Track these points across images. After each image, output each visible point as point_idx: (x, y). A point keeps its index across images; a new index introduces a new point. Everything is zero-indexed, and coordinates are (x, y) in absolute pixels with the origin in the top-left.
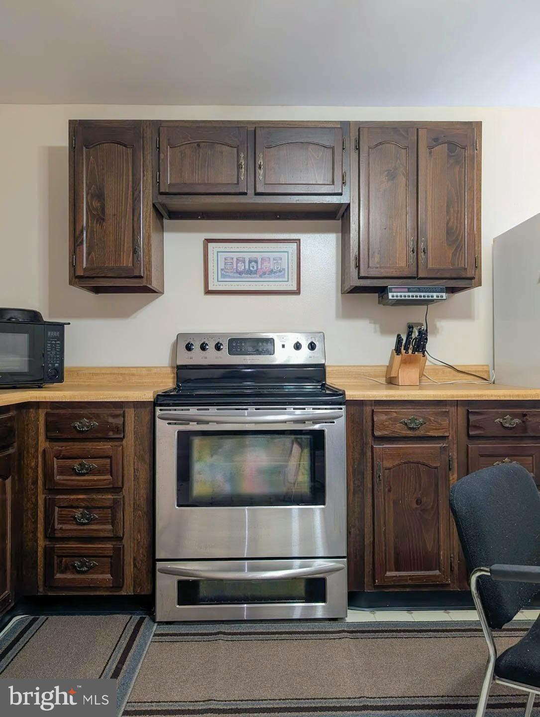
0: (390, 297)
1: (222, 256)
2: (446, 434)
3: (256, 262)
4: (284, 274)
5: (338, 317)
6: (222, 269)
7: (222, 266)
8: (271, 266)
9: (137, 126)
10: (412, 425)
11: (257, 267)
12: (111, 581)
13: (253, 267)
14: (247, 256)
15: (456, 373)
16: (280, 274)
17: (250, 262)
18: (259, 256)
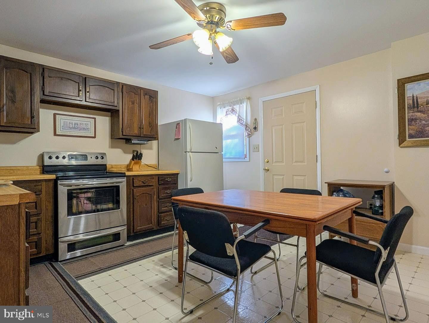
0: (133, 142)
1: (62, 121)
2: (153, 184)
3: (78, 124)
4: (89, 130)
5: (109, 147)
6: (62, 126)
7: (62, 125)
8: (84, 126)
9: (32, 65)
10: (145, 182)
11: (78, 126)
12: (36, 251)
13: (76, 126)
14: (74, 122)
15: (148, 167)
16: (88, 130)
17: (75, 124)
18: (79, 122)
